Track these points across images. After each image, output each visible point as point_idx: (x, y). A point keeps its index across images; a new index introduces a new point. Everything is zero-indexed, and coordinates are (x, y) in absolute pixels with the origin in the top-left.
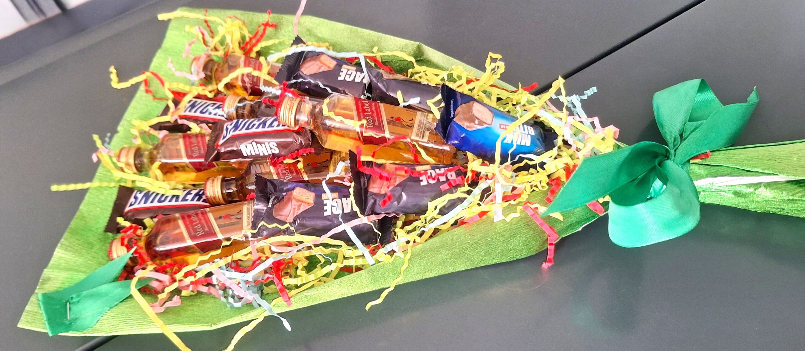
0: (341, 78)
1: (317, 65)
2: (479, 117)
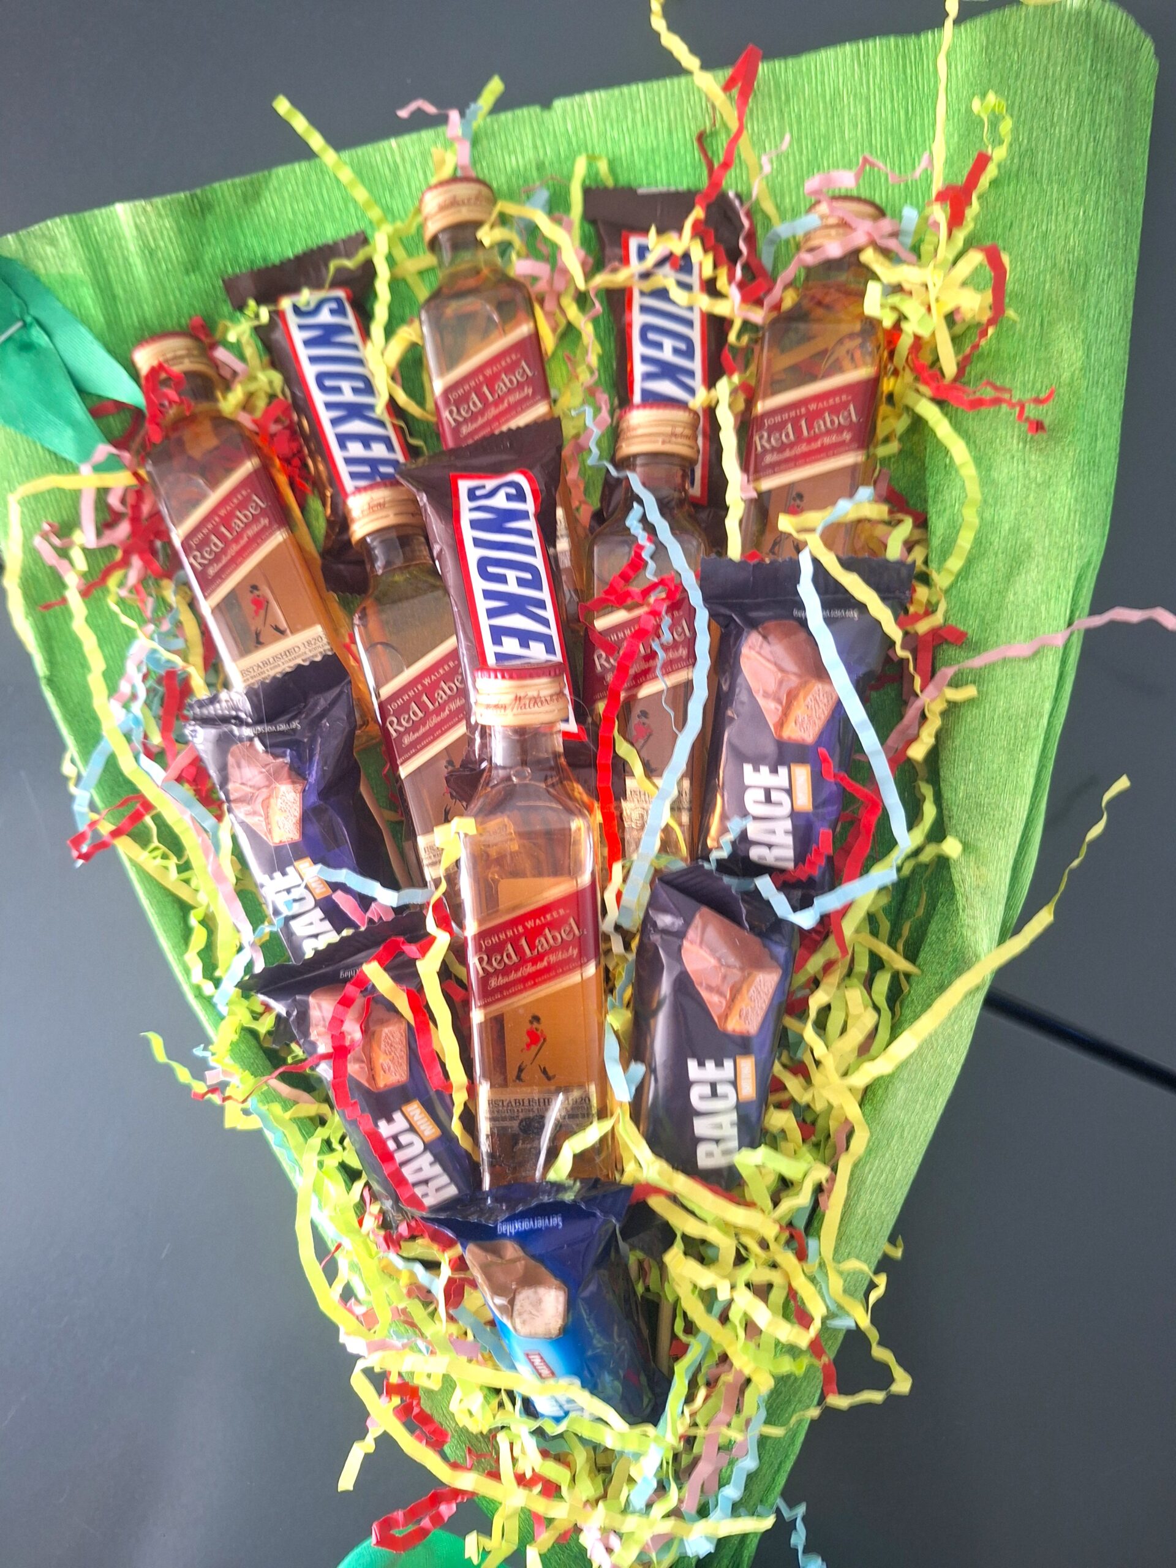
0: (748, 774)
1: (781, 682)
2: (517, 1307)
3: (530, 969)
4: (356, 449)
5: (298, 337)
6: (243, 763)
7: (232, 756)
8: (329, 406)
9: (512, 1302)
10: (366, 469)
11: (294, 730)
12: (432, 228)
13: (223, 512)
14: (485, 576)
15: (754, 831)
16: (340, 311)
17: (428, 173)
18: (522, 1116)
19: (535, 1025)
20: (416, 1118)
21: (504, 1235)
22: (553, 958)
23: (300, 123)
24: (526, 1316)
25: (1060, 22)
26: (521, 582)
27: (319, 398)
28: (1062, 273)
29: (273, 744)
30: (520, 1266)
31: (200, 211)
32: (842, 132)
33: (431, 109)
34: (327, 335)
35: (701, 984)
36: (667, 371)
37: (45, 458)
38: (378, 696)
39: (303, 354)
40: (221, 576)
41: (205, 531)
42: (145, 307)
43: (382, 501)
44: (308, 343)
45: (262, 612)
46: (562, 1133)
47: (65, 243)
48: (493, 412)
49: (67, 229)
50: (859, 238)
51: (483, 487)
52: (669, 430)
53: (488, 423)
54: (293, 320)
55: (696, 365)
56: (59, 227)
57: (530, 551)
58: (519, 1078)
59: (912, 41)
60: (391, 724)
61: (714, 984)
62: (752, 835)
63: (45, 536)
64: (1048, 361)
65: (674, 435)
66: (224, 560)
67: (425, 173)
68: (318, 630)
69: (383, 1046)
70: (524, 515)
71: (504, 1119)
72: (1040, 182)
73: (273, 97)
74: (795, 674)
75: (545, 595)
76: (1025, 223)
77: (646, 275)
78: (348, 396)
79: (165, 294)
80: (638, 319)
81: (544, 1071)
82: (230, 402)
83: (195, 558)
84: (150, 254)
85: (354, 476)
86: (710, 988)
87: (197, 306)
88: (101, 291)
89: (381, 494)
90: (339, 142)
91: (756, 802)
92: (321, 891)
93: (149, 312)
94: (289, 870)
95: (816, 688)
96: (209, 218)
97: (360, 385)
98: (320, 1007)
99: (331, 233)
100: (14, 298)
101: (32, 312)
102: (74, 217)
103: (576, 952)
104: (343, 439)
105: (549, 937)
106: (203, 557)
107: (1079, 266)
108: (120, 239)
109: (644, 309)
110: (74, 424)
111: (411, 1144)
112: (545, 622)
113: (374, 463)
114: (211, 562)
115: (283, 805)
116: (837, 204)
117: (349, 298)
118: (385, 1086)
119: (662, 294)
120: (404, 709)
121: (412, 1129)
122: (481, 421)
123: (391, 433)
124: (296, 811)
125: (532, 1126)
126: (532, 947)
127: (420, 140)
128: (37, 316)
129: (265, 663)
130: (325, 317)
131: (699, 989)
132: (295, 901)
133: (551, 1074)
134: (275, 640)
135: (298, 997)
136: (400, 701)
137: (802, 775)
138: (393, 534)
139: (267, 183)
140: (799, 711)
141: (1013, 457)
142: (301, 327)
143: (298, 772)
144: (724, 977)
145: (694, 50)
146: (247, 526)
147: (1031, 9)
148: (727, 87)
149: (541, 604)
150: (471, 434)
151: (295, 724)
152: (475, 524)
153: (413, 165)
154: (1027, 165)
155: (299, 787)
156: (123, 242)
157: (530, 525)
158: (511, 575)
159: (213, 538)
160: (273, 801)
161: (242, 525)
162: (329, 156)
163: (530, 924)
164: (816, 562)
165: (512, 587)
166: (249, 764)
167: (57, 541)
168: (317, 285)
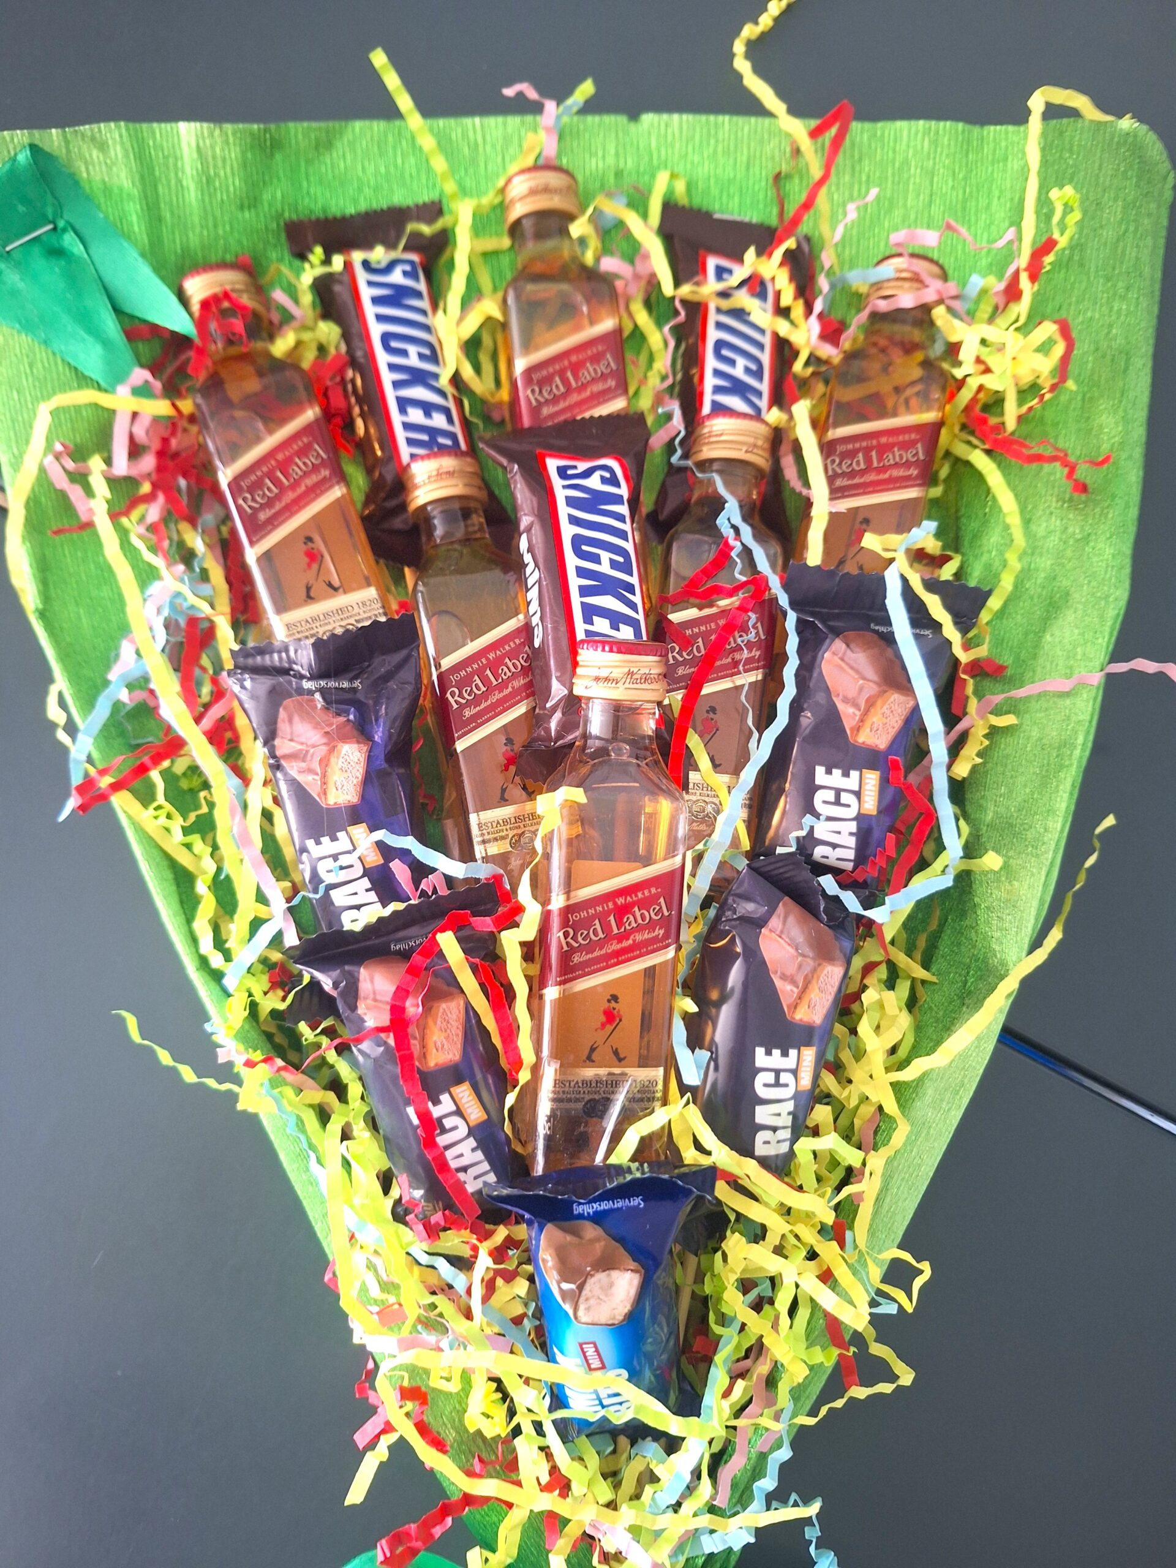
0: (821, 776)
1: (861, 689)
2: (586, 1292)
3: (615, 946)
4: (416, 415)
5: (366, 293)
6: (296, 719)
7: (285, 709)
8: (392, 367)
9: (581, 1288)
10: (425, 437)
11: (354, 690)
12: (518, 211)
13: (280, 457)
14: (580, 554)
15: (822, 830)
16: (411, 274)
17: (507, 159)
18: (587, 1097)
19: (613, 1004)
20: (464, 1101)
21: (581, 1217)
22: (639, 937)
23: (392, 80)
24: (592, 1302)
25: (1112, 139)
26: (614, 564)
27: (383, 358)
28: (1104, 357)
29: (335, 702)
30: (599, 1247)
31: (267, 148)
32: (906, 199)
33: (532, 94)
34: (397, 296)
35: (776, 972)
36: (738, 388)
37: (65, 375)
38: (438, 666)
39: (370, 311)
40: (273, 522)
41: (259, 473)
42: (191, 235)
43: (451, 469)
44: (376, 301)
45: (315, 566)
46: (628, 1117)
47: (117, 151)
48: (574, 398)
49: (121, 136)
50: (929, 295)
51: (575, 467)
52: (751, 440)
53: (569, 408)
54: (362, 277)
55: (764, 387)
56: (113, 133)
57: (623, 535)
58: (589, 1058)
59: (976, 130)
60: (453, 694)
61: (788, 973)
62: (818, 834)
63: (57, 457)
64: (1089, 431)
65: (755, 446)
66: (278, 506)
67: (503, 159)
68: (372, 592)
69: (439, 1022)
70: (617, 499)
71: (569, 1100)
72: (1088, 274)
73: (373, 48)
74: (874, 682)
75: (634, 580)
76: (1073, 308)
77: (724, 294)
78: (413, 361)
79: (215, 226)
80: (713, 335)
81: (616, 1053)
82: (281, 347)
83: (245, 500)
84: (207, 181)
85: (410, 442)
86: (784, 977)
87: (245, 243)
88: (149, 209)
89: (448, 463)
90: (427, 110)
91: (825, 802)
92: (374, 859)
93: (194, 240)
94: (341, 835)
95: (892, 699)
96: (278, 157)
97: (427, 352)
98: (372, 981)
99: (400, 198)
100: (49, 197)
101: (66, 216)
102: (131, 125)
103: (662, 932)
104: (404, 404)
105: (638, 914)
106: (254, 500)
107: (1120, 353)
108: (176, 159)
109: (720, 326)
110: (106, 343)
111: (455, 1128)
112: (633, 606)
113: (433, 432)
114: (263, 507)
115: (345, 765)
116: (915, 261)
117: (421, 264)
118: (436, 1065)
119: (740, 314)
120: (467, 681)
121: (459, 1112)
122: (562, 405)
123: (451, 405)
124: (358, 772)
125: (597, 1108)
126: (620, 924)
127: (505, 124)
128: (72, 221)
129: (314, 619)
130: (397, 277)
131: (772, 976)
132: (342, 868)
133: (622, 1056)
134: (326, 597)
135: (347, 968)
136: (463, 673)
137: (872, 778)
138: (456, 506)
139: (341, 134)
140: (875, 718)
141: (1051, 513)
142: (370, 284)
143: (362, 731)
144: (800, 967)
145: (781, 94)
146: (306, 474)
147: (1087, 123)
148: (815, 134)
149: (630, 588)
150: (552, 416)
151: (357, 684)
152: (571, 502)
153: (494, 146)
154: (1076, 258)
155: (365, 748)
156: (179, 164)
157: (624, 509)
158: (605, 556)
159: (268, 481)
160: (333, 760)
161: (300, 473)
162: (414, 120)
163: (620, 901)
164: (904, 580)
165: (605, 568)
166: (302, 719)
167: (70, 465)
168: (391, 245)
